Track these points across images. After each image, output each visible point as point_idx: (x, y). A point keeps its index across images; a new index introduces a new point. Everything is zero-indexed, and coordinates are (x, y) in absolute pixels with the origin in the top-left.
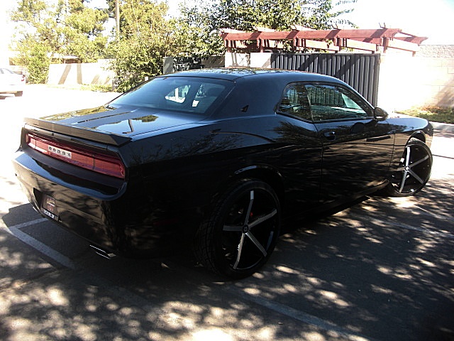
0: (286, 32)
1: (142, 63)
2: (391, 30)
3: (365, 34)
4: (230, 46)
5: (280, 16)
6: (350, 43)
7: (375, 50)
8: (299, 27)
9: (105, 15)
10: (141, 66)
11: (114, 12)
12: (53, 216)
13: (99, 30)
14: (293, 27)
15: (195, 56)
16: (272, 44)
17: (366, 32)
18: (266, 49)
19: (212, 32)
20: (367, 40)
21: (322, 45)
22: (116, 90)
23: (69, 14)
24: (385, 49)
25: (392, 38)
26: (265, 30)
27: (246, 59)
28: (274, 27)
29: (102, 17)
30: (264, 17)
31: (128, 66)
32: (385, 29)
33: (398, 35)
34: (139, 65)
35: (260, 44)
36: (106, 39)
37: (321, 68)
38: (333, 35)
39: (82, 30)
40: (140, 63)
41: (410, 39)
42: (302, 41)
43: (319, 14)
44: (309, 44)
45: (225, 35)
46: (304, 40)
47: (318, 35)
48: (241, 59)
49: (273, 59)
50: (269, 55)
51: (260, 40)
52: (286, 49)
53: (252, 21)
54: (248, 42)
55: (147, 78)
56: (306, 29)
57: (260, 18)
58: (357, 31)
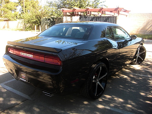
0: (84, 9)
1: (33, 21)
2: (120, 8)
3: (112, 10)
4: (65, 14)
5: (82, 4)
6: (107, 13)
7: (113, 15)
8: (89, 8)
11: (20, 3)
12: (25, 81)
13: (16, 9)
14: (87, 8)
15: (52, 18)
16: (79, 13)
17: (112, 9)
18: (78, 15)
19: (58, 10)
20: (111, 12)
22: (24, 30)
23: (4, 4)
24: (119, 15)
25: (121, 11)
26: (77, 8)
27: (70, 19)
28: (80, 7)
29: (16, 5)
31: (28, 22)
32: (118, 8)
34: (32, 22)
38: (101, 10)
39: (10, 10)
40: (32, 21)
41: (125, 11)
42: (90, 12)
44: (92, 13)
45: (63, 10)
46: (91, 12)
47: (96, 10)
48: (69, 19)
49: (80, 18)
51: (76, 12)
52: (84, 15)
53: (72, 5)
54: (71, 13)
55: (36, 26)
56: (91, 8)
57: (75, 4)
58: (109, 9)
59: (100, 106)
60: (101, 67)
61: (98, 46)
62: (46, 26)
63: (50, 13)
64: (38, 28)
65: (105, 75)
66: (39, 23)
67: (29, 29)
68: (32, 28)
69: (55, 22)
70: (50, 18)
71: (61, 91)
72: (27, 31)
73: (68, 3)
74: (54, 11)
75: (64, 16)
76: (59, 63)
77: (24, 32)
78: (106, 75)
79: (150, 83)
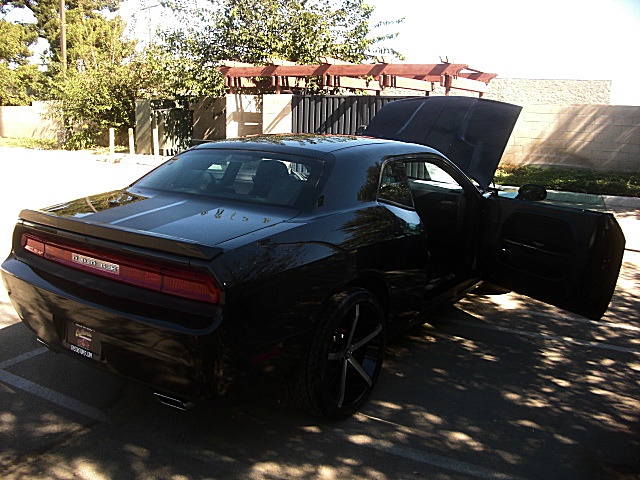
0: (313, 67)
1: (101, 108)
2: (456, 66)
3: (421, 70)
4: (233, 84)
5: (302, 44)
6: (400, 81)
7: (430, 90)
8: (331, 61)
9: (33, 34)
10: (101, 111)
11: (45, 30)
12: (90, 355)
13: (25, 55)
14: (323, 60)
15: (178, 97)
16: (292, 82)
17: (421, 67)
18: (284, 89)
19: (206, 65)
20: (419, 78)
21: (359, 83)
22: (64, 147)
24: (448, 90)
25: (455, 77)
26: (282, 62)
27: (254, 102)
28: (294, 58)
29: (27, 37)
30: (280, 46)
31: (81, 111)
32: (447, 64)
33: (464, 71)
34: (97, 112)
35: (276, 82)
36: (35, 68)
37: (362, 116)
38: (378, 70)
40: (98, 109)
41: (476, 75)
42: (335, 78)
43: (353, 40)
44: (345, 82)
45: (225, 69)
46: (337, 78)
47: (357, 70)
48: (249, 103)
49: (295, 103)
50: (288, 98)
51: (276, 78)
52: (312, 89)
53: (262, 49)
54: (257, 79)
55: (112, 131)
56: (339, 62)
57: (273, 46)
58: (410, 66)
59: (360, 439)
60: (357, 307)
61: (354, 228)
62: (156, 132)
63: (172, 77)
64: (122, 140)
65: (376, 333)
66: (126, 116)
67: (84, 142)
68: (98, 137)
69: (192, 115)
70: (172, 97)
71: (221, 390)
72: (76, 149)
73: (244, 38)
74: (187, 69)
75: (228, 92)
76: (213, 297)
77: (62, 153)
78: (380, 334)
79: (545, 357)
